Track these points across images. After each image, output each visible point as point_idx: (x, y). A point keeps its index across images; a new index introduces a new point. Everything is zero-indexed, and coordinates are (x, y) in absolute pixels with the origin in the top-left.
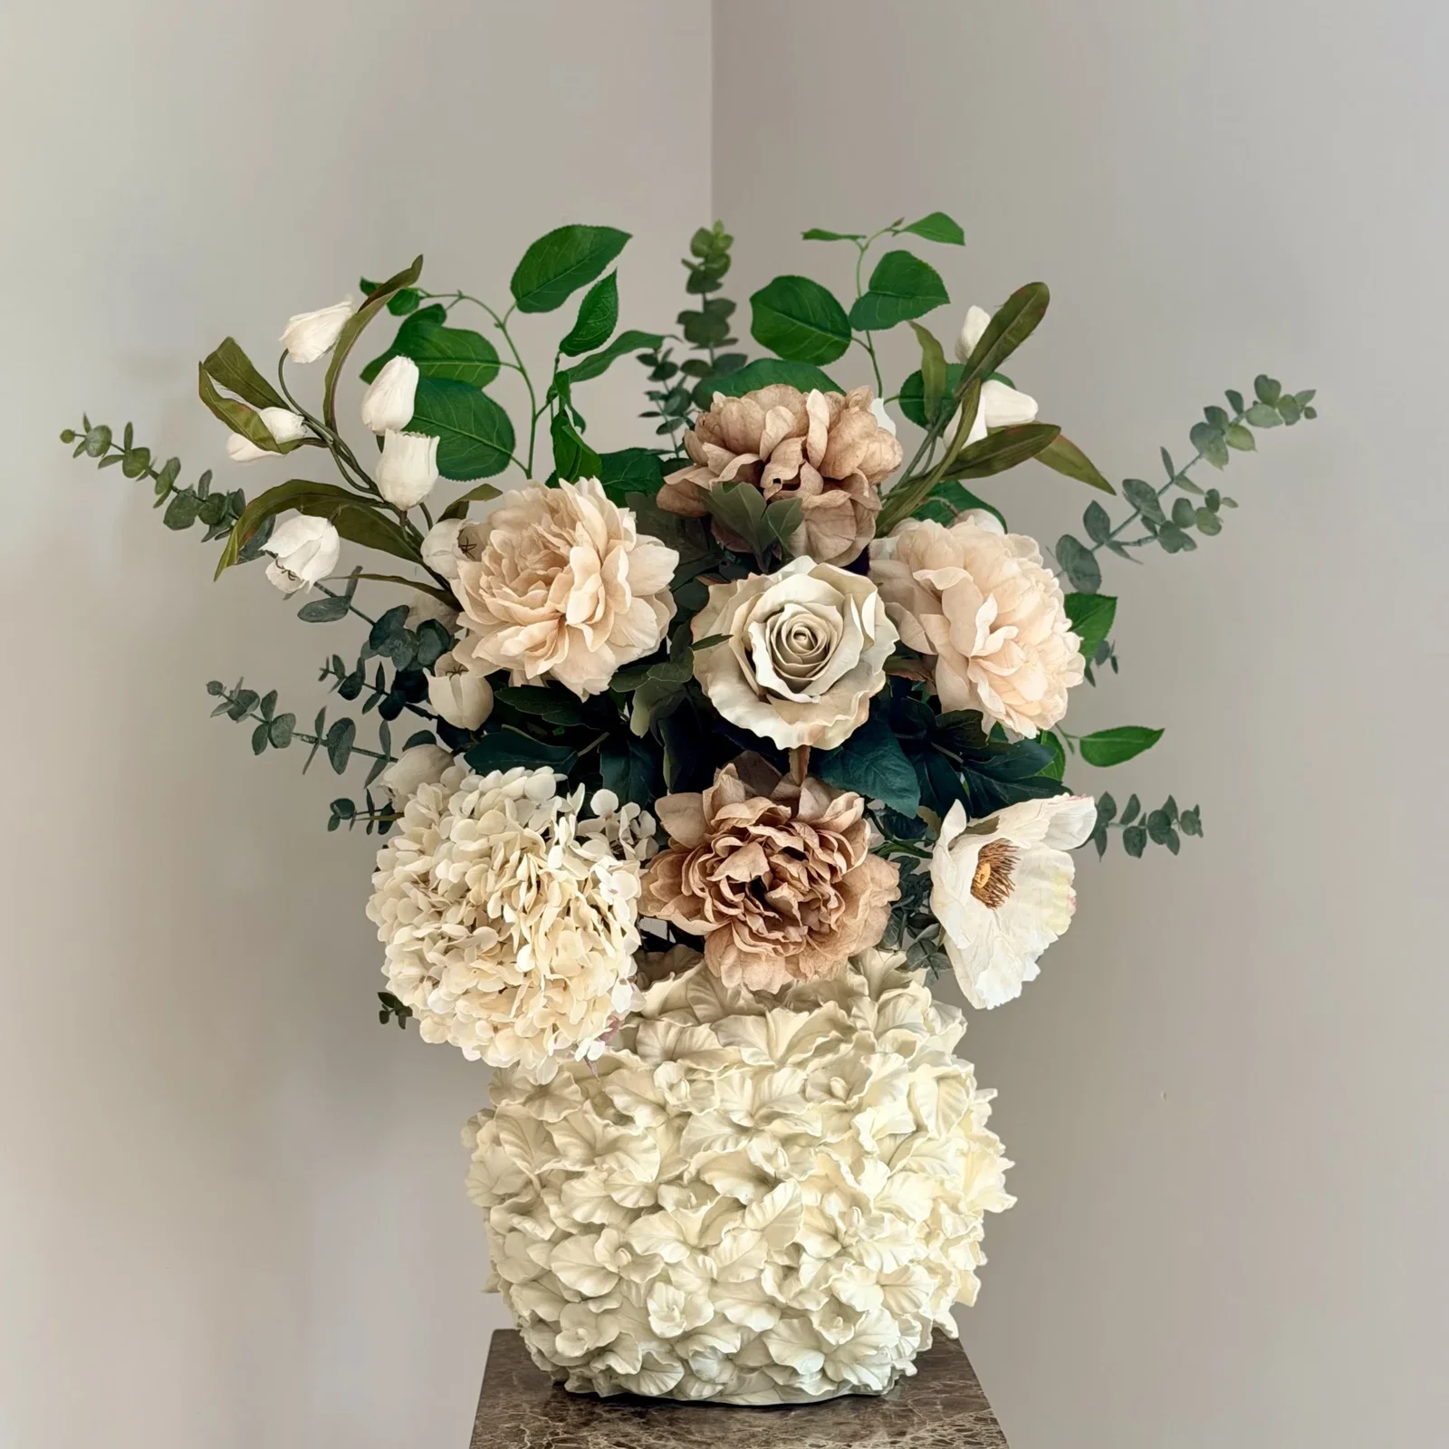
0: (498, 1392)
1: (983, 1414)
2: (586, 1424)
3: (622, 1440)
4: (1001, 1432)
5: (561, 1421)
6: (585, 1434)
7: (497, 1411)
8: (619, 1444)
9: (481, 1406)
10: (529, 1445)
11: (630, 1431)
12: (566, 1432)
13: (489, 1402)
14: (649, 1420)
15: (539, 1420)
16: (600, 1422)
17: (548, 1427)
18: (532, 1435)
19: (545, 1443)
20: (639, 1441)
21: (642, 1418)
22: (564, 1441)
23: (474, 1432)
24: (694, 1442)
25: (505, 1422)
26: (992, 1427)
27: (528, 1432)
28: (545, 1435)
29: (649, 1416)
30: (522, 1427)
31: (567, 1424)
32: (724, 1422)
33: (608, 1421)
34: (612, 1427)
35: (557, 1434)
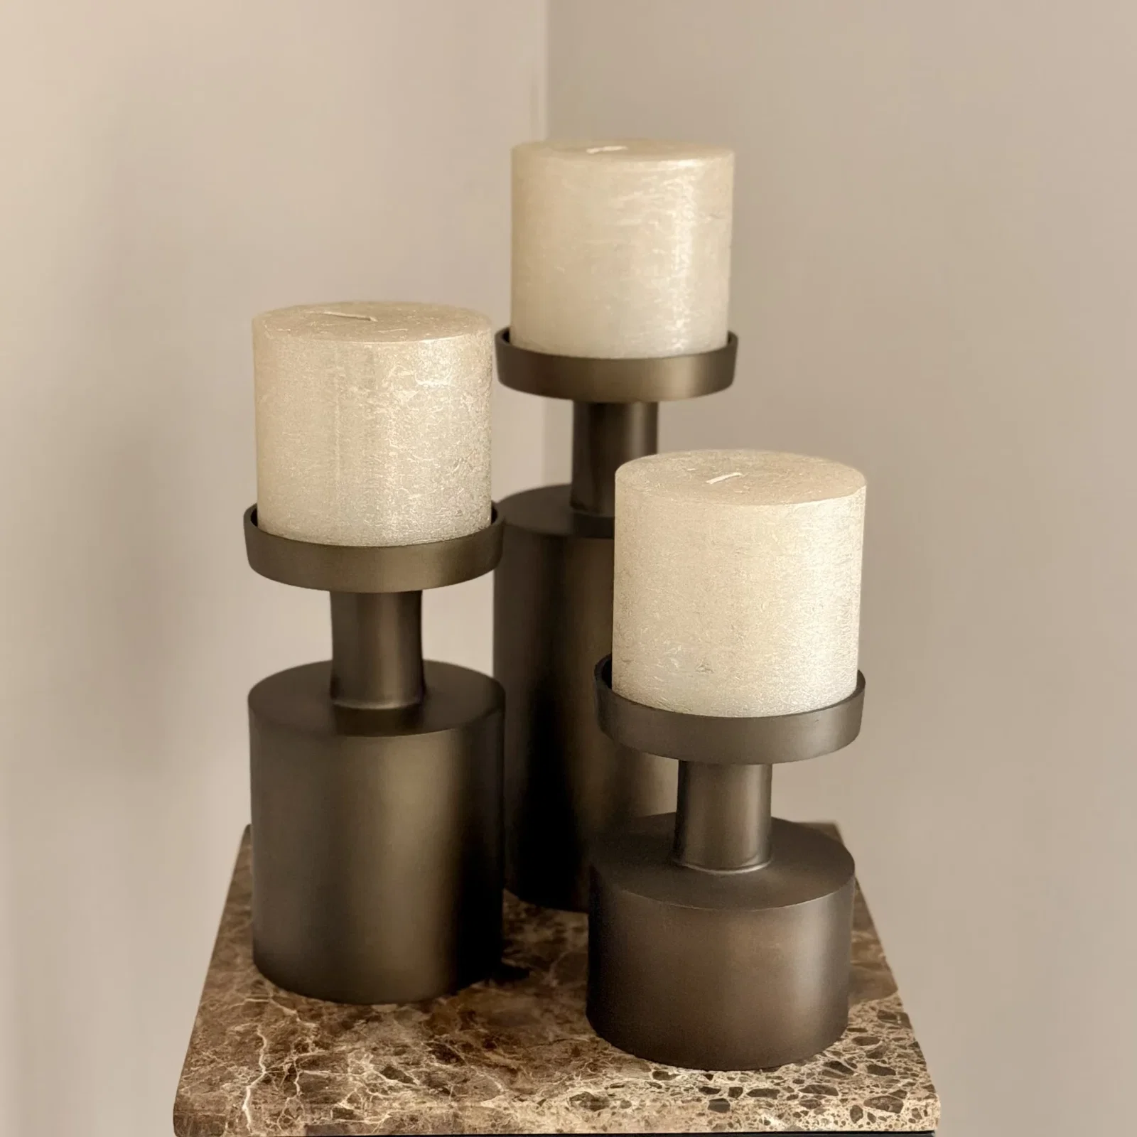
0: (236, 955)
1: (886, 1004)
2: (346, 1026)
3: (395, 1062)
4: (916, 1045)
5: (313, 1018)
6: (344, 1048)
7: (227, 998)
8: (389, 1072)
9: (210, 984)
10: (264, 1072)
11: (408, 1041)
12: (317, 1044)
13: (221, 976)
14: (433, 1018)
15: (284, 1016)
16: (368, 1021)
17: (293, 1033)
18: (273, 1051)
19: (286, 1068)
20: (417, 1064)
21: (426, 1011)
22: (314, 1063)
23: (191, 1043)
24: (496, 1066)
25: (238, 1020)
26: (902, 1033)
27: (265, 1041)
28: (287, 1050)
29: (435, 1009)
30: (259, 1033)
31: (322, 1026)
32: (537, 1021)
33: (377, 1018)
34: (383, 1032)
35: (305, 1050)
